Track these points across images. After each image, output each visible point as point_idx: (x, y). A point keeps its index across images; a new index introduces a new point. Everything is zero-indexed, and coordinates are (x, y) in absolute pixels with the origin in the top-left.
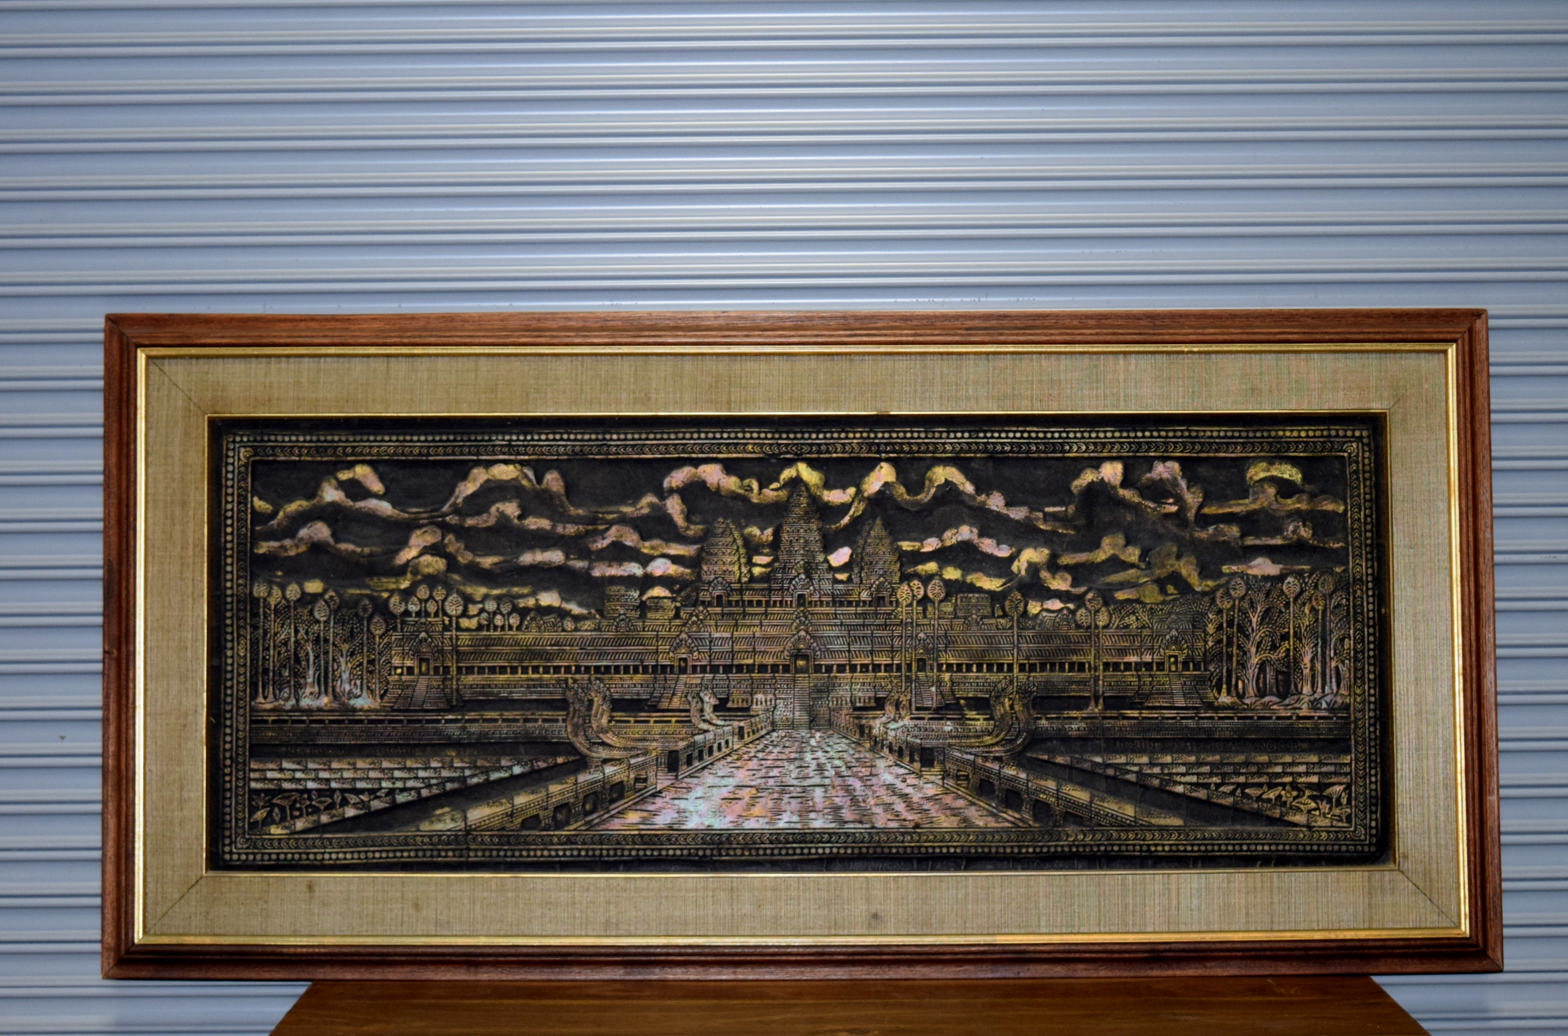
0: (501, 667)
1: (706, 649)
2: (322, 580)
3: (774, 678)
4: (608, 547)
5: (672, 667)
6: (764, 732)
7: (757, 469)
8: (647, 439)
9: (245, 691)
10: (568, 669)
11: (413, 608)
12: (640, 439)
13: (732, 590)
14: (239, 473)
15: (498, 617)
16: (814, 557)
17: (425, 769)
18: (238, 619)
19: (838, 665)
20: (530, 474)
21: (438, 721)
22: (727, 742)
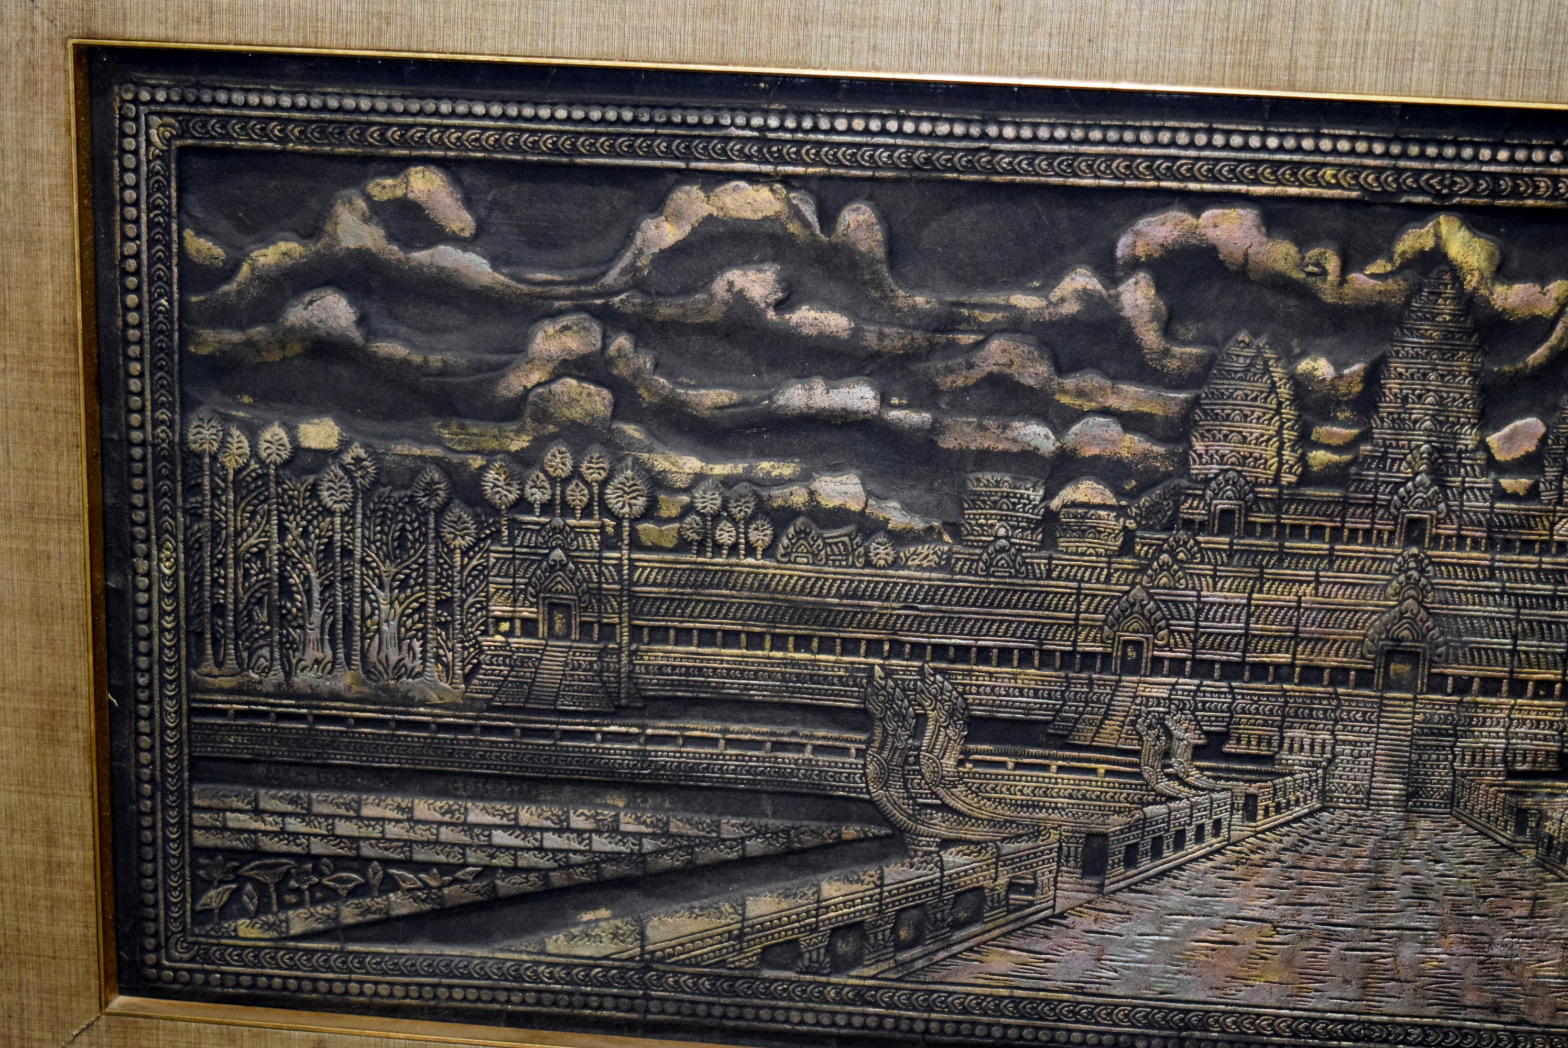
0: (726, 633)
1: (1187, 625)
2: (339, 420)
3: (1337, 696)
4: (978, 385)
5: (1106, 657)
6: (1298, 811)
7: (1339, 225)
8: (1085, 141)
9: (177, 647)
10: (874, 648)
11: (538, 496)
12: (1068, 140)
13: (1257, 499)
14: (151, 173)
15: (726, 525)
16: (1455, 436)
17: (559, 831)
18: (158, 495)
19: (1484, 679)
20: (809, 212)
21: (589, 735)
22: (1217, 824)
